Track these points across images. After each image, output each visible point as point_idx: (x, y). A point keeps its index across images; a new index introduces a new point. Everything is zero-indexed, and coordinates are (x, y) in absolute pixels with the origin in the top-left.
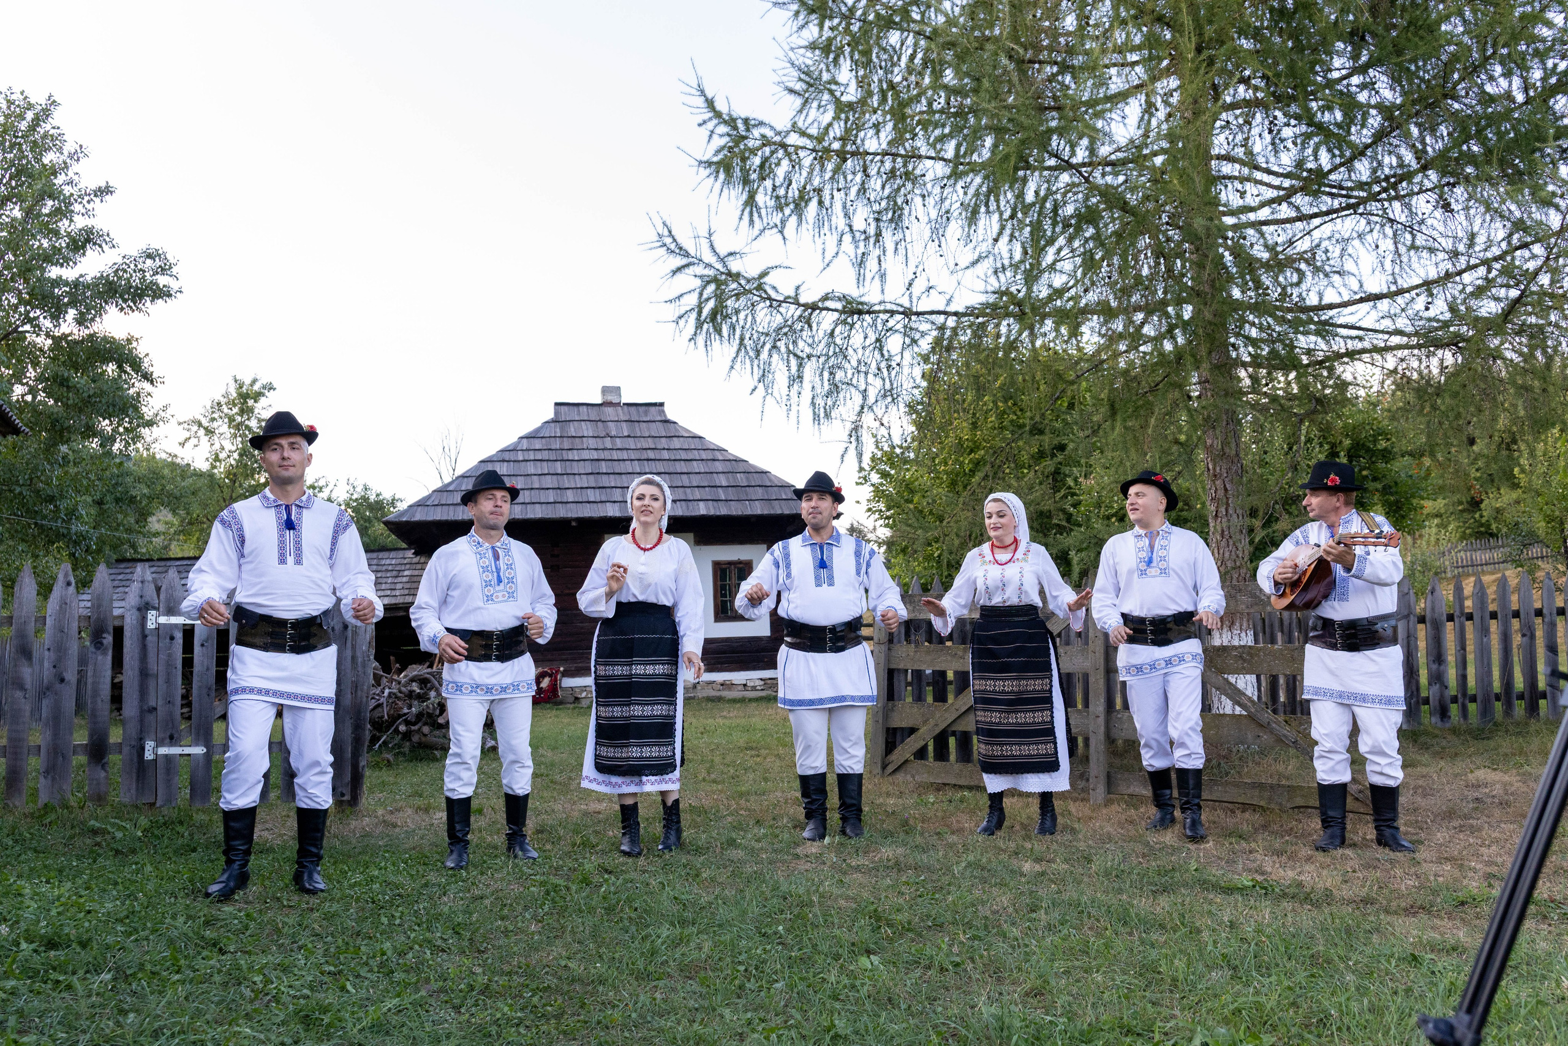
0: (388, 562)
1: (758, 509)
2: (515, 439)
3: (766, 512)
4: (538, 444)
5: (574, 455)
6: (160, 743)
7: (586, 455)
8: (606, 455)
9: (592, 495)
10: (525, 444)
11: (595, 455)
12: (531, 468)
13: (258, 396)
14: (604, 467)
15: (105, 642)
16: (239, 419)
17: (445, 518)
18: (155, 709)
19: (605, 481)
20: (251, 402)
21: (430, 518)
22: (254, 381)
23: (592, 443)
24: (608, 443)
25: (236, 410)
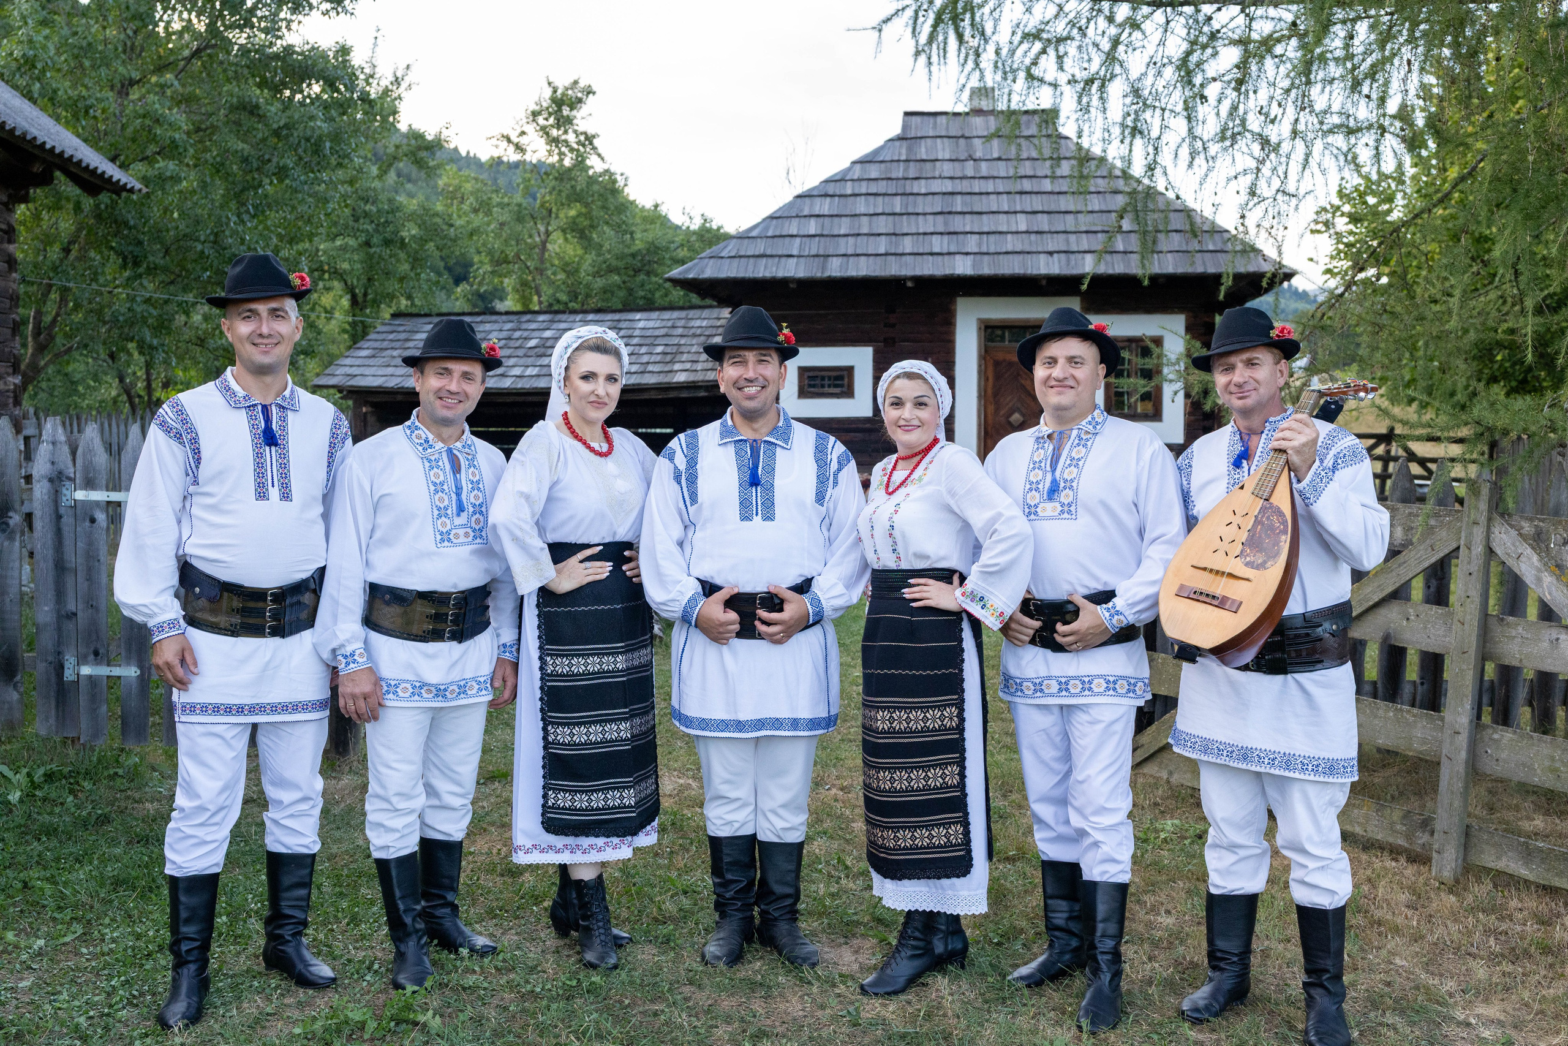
0: (698, 323)
1: (1168, 265)
2: (847, 164)
3: (1180, 270)
4: (874, 172)
5: (921, 187)
6: (82, 660)
7: (937, 186)
8: (964, 186)
9: (937, 244)
10: (857, 173)
11: (948, 186)
12: (861, 206)
13: (575, 103)
14: (958, 204)
15: (11, 522)
16: (554, 132)
17: (741, 275)
18: (75, 614)
19: (959, 223)
20: (566, 111)
21: (723, 275)
22: (576, 82)
23: (947, 169)
24: (969, 169)
25: (552, 120)
